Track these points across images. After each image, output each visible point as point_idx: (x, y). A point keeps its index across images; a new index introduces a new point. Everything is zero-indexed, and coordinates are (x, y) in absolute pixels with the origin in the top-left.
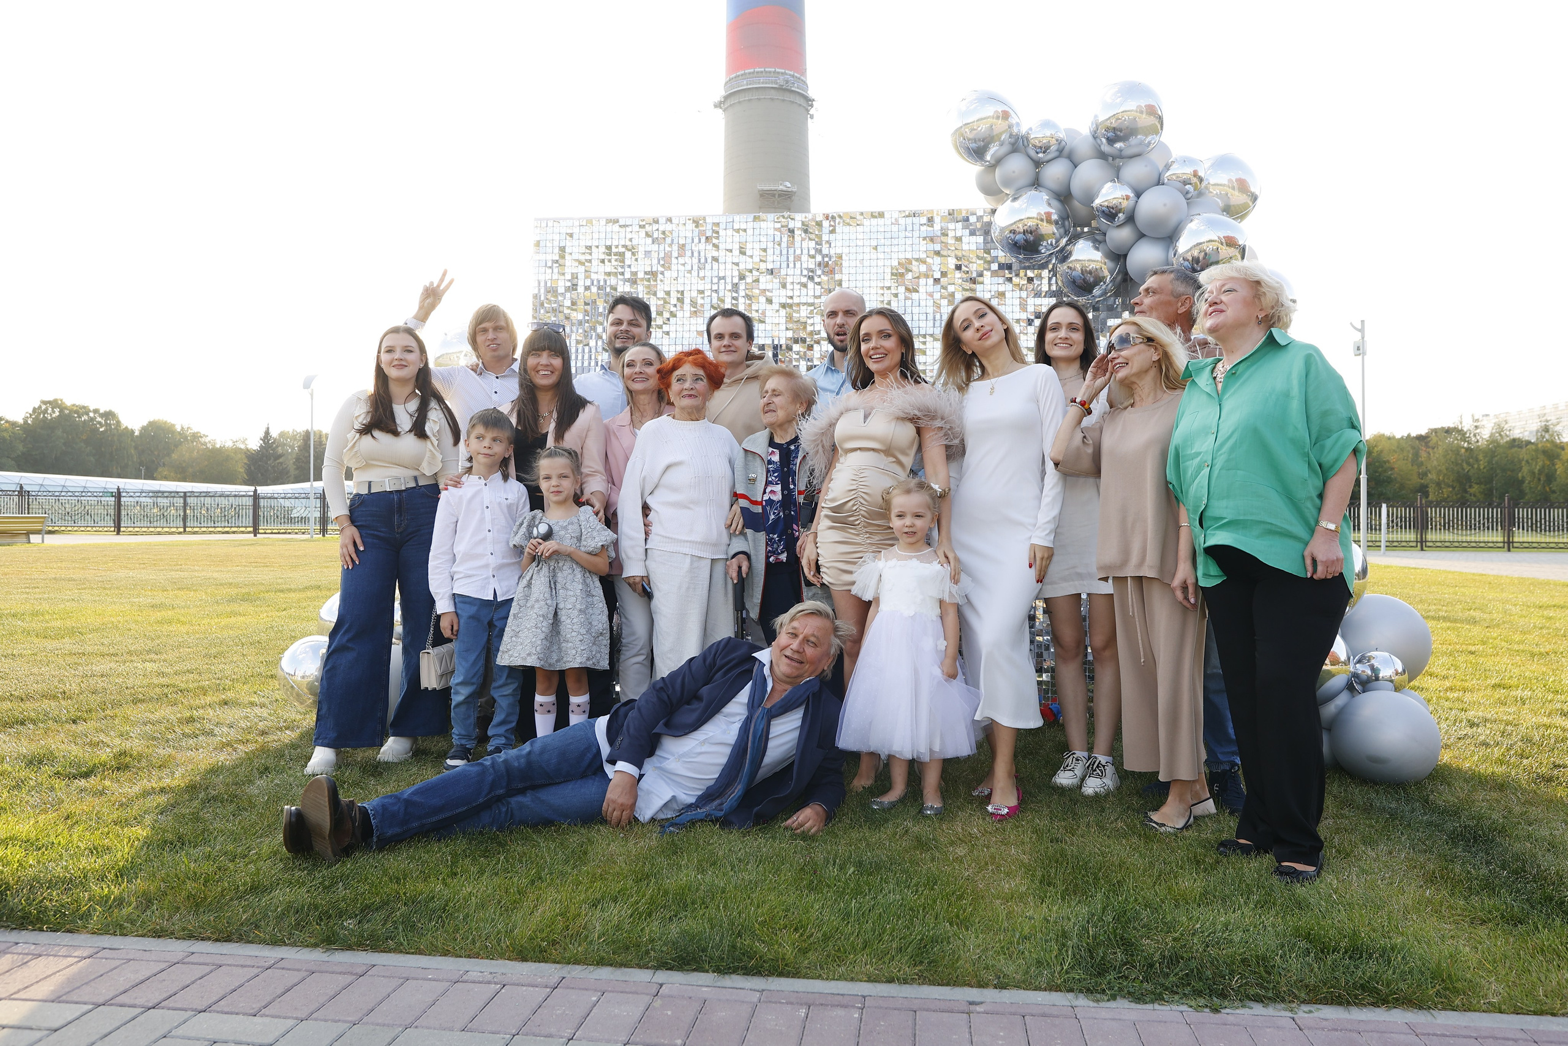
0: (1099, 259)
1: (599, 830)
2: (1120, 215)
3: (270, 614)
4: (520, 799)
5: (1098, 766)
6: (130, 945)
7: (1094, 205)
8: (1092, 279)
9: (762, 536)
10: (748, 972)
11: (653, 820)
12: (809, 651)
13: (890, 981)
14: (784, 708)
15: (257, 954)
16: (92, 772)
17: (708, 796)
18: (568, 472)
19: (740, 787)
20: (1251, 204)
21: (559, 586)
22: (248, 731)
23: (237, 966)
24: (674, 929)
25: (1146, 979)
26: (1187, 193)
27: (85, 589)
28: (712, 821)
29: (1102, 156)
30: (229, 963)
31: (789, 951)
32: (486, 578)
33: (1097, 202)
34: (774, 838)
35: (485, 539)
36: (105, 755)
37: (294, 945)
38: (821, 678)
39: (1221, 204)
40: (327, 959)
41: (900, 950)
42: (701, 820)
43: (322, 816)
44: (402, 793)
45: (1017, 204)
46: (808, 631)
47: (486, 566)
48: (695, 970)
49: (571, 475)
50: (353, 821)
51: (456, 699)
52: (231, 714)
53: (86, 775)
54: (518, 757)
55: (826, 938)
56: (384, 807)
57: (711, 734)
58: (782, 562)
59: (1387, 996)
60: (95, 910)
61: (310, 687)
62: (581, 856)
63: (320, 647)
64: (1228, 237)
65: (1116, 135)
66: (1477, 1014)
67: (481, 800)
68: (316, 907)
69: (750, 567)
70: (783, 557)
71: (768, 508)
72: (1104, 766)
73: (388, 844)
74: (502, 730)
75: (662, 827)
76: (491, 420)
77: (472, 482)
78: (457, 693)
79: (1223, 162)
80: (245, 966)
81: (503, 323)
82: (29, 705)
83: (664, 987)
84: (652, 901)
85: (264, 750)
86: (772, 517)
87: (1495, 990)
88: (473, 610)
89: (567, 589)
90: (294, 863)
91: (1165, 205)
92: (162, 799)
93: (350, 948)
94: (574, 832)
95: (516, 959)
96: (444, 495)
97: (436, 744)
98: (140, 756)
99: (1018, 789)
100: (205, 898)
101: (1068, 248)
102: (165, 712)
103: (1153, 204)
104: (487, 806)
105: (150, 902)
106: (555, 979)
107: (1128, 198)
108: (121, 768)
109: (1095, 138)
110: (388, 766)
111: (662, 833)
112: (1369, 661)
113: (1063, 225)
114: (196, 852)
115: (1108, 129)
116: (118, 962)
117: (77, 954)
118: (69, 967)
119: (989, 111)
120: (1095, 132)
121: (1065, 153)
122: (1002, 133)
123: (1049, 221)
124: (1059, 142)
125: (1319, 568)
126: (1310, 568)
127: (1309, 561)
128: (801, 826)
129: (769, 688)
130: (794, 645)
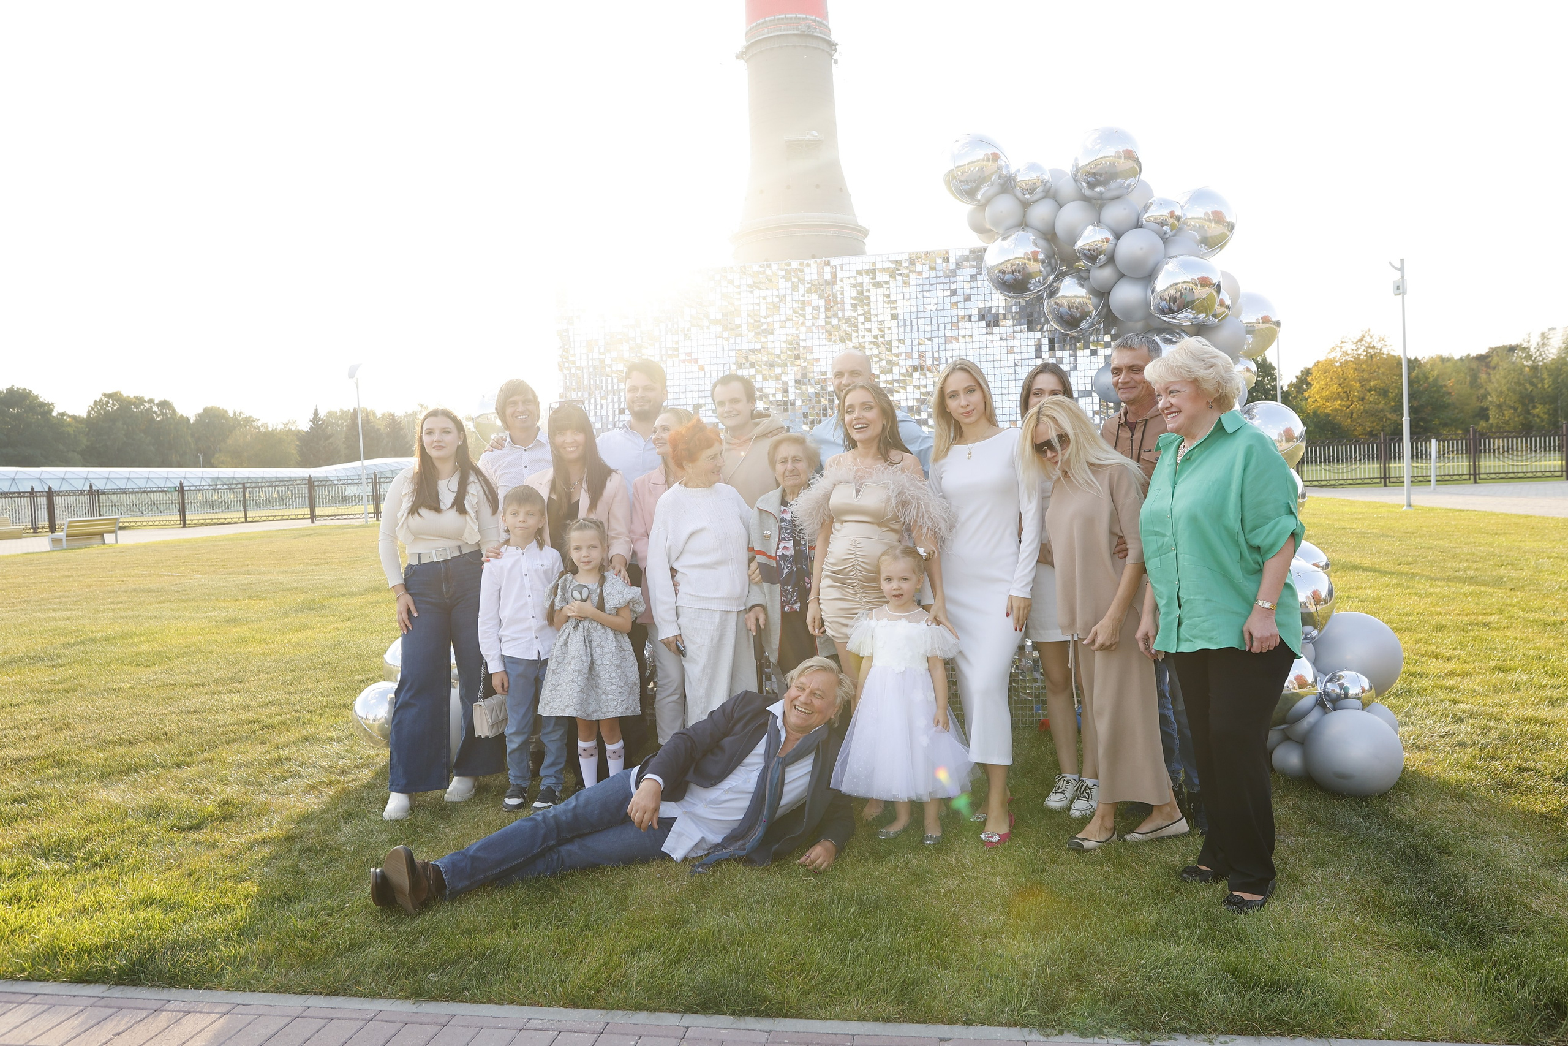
0: (1084, 295)
1: (638, 871)
2: (1101, 257)
3: (336, 625)
4: (569, 847)
5: (1085, 790)
6: (258, 1000)
7: (1076, 248)
8: (1078, 315)
9: (777, 588)
10: (759, 1014)
11: (685, 859)
12: (817, 702)
13: (876, 1020)
14: (796, 757)
15: (359, 1007)
16: (202, 823)
17: (732, 838)
18: (596, 542)
19: (760, 829)
20: (1228, 233)
21: (594, 645)
22: (330, 770)
23: (345, 1019)
24: (699, 975)
25: (1090, 1015)
26: (1165, 233)
27: (163, 602)
28: (735, 860)
29: (1085, 199)
30: (339, 1016)
31: (793, 995)
32: (530, 640)
33: (1080, 244)
34: (789, 875)
35: (526, 604)
36: (210, 805)
37: (388, 997)
39: (1198, 237)
40: (416, 1010)
41: (886, 991)
42: (727, 860)
43: (402, 878)
44: (468, 850)
45: (1006, 243)
46: (814, 685)
47: (529, 628)
48: (715, 1014)
49: (599, 545)
50: (428, 879)
51: (512, 745)
52: (314, 753)
53: (198, 827)
54: (565, 812)
55: (825, 981)
56: (454, 864)
57: (734, 784)
58: (796, 611)
59: (1294, 1026)
60: (226, 970)
61: (381, 728)
62: (620, 902)
64: (1202, 278)
65: (1097, 180)
66: (1369, 1041)
67: (535, 851)
68: (404, 964)
69: (767, 619)
70: (797, 607)
71: (782, 563)
72: (1091, 789)
74: (552, 771)
75: (693, 866)
76: (525, 496)
77: (511, 554)
78: (511, 741)
79: (1200, 196)
80: (352, 1019)
81: (530, 397)
82: (137, 750)
83: (689, 1031)
84: (681, 949)
85: (345, 792)
86: (786, 570)
87: (1389, 1016)
88: (521, 669)
89: (603, 647)
90: (382, 916)
91: (1141, 249)
92: (266, 851)
93: (434, 999)
94: (617, 873)
95: (569, 1007)
96: (486, 566)
98: (242, 805)
99: (1010, 816)
100: (314, 955)
101: (1055, 284)
102: (256, 752)
103: (1132, 246)
104: (541, 854)
105: (269, 960)
106: (601, 1026)
107: (1107, 240)
108: (227, 817)
109: (1076, 181)
110: (454, 806)
111: (693, 873)
112: (1339, 680)
113: (1050, 264)
114: (298, 906)
115: (1089, 174)
116: (251, 1018)
117: (217, 1010)
118: (213, 1023)
119: (980, 154)
120: (1076, 176)
121: (1050, 194)
122: (992, 174)
123: (1036, 260)
124: (1044, 183)
125: (1255, 644)
126: (1248, 642)
127: (1247, 636)
128: (813, 862)
129: (783, 740)
130: (803, 698)
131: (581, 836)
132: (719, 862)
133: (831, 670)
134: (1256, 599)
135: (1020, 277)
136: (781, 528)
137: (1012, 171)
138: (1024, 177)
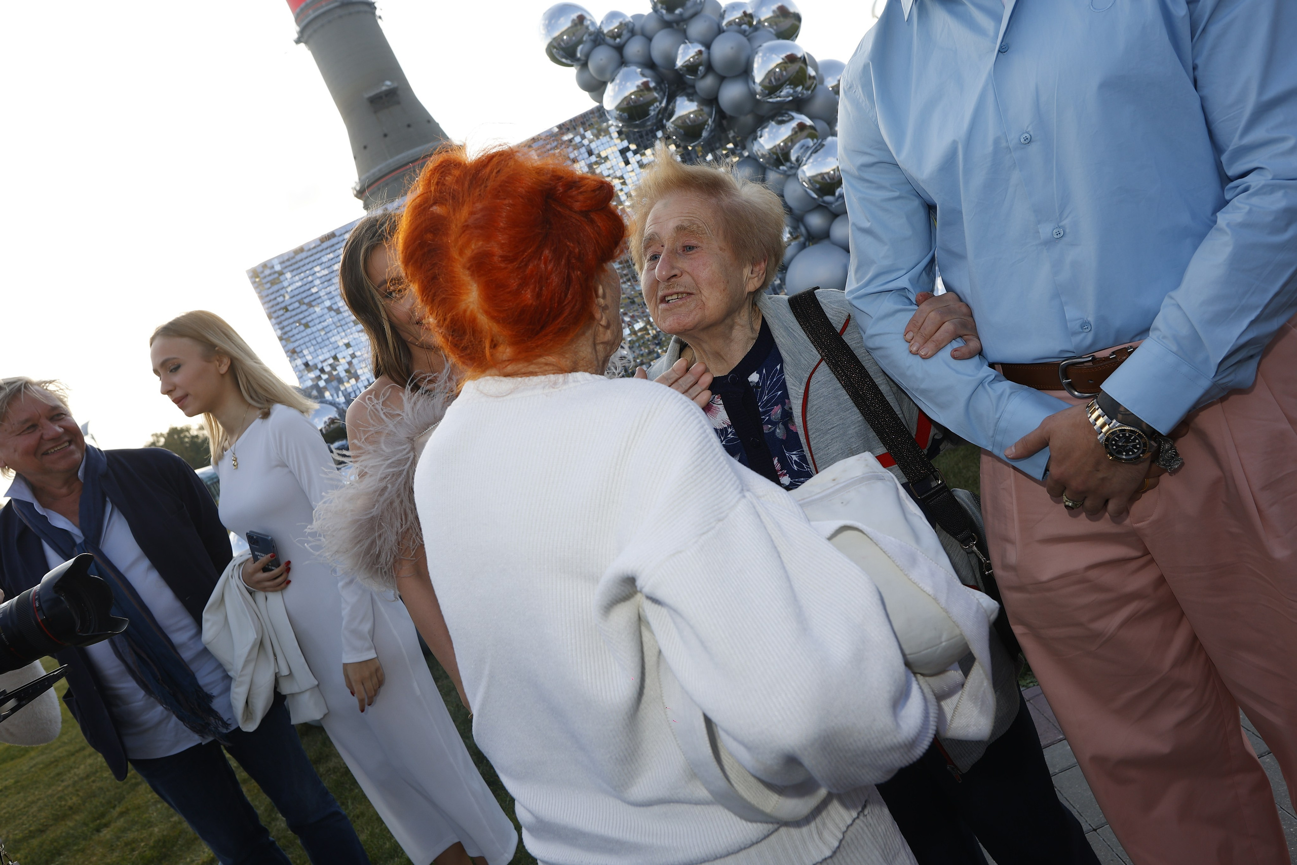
0: (697, 108)
2: (701, 68)
7: (677, 67)
8: (697, 126)
26: (745, 31)
29: (667, 25)
33: (679, 63)
39: (774, 31)
45: (617, 85)
64: (788, 57)
65: (672, 5)
91: (732, 48)
101: (670, 107)
103: (722, 49)
107: (700, 52)
113: (661, 89)
119: (567, 22)
121: (636, 32)
122: (583, 35)
123: (648, 89)
124: (627, 24)
135: (639, 109)
137: (598, 25)
138: (609, 27)
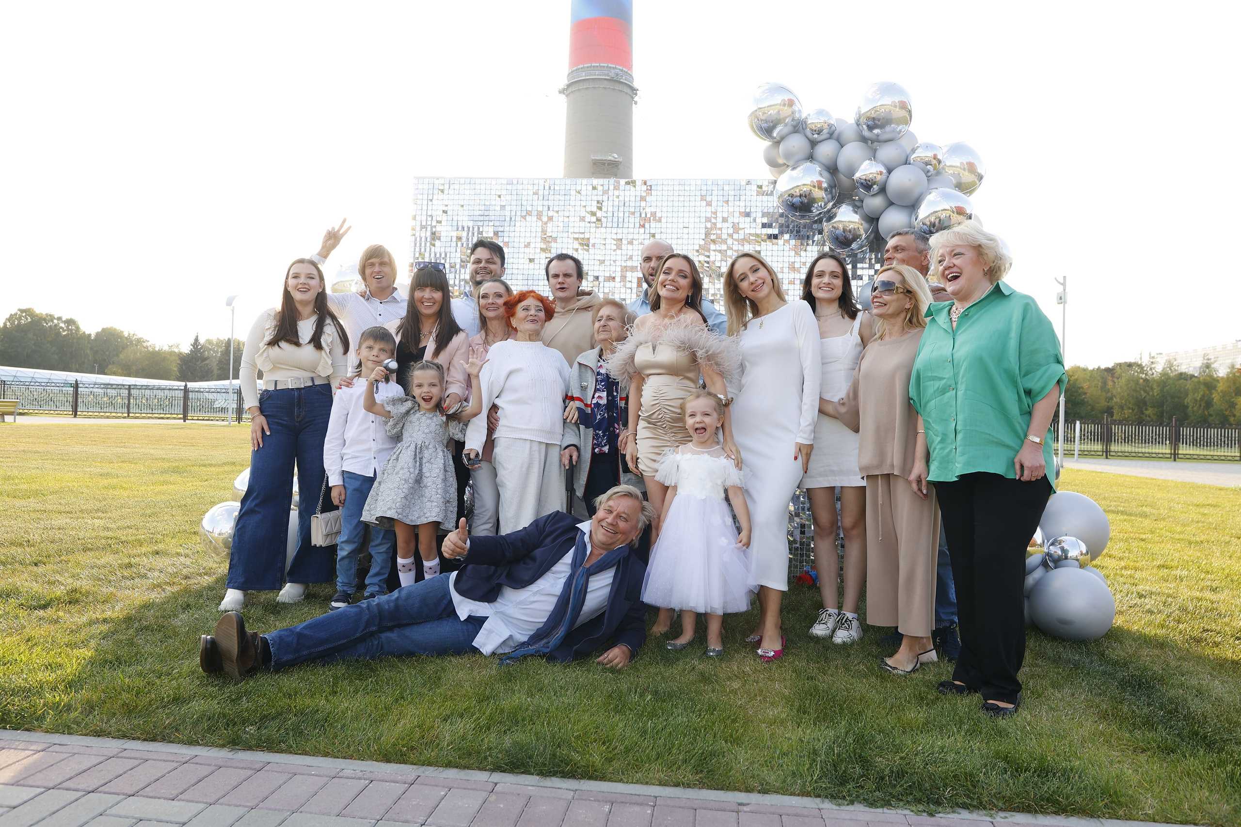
0: (857, 221)
2: (875, 186)
3: (195, 483)
4: (389, 634)
5: (846, 621)
6: (75, 741)
7: (854, 178)
8: (851, 237)
9: (590, 432)
10: (565, 775)
12: (622, 525)
13: (677, 785)
14: (600, 568)
15: (176, 751)
16: (49, 604)
17: (536, 637)
18: (436, 381)
19: (562, 629)
20: (977, 182)
21: (424, 461)
22: (175, 575)
23: (160, 760)
24: (507, 741)
25: (878, 789)
26: (928, 172)
27: (47, 459)
28: (540, 656)
29: (864, 140)
30: (154, 758)
31: (597, 760)
32: (368, 459)
33: (857, 175)
34: (589, 671)
35: (368, 428)
36: (59, 591)
37: (206, 745)
38: (630, 545)
39: (954, 181)
40: (232, 757)
41: (685, 761)
42: (532, 655)
43: (231, 644)
44: (295, 628)
45: (795, 173)
46: (620, 509)
47: (369, 450)
48: (523, 773)
49: (438, 383)
50: (256, 648)
51: (341, 553)
52: (161, 562)
53: (44, 607)
54: (388, 602)
55: (627, 750)
56: (281, 638)
57: (542, 587)
58: (605, 453)
59: (1066, 806)
60: (48, 714)
61: (225, 543)
62: (436, 681)
63: (234, 511)
64: (958, 207)
65: (875, 124)
66: (1136, 822)
67: (358, 635)
68: (224, 716)
69: (579, 456)
70: (606, 449)
71: (596, 410)
72: (850, 621)
73: (283, 667)
75: (501, 659)
76: (378, 335)
77: (361, 384)
78: (342, 549)
79: (957, 149)
80: (167, 761)
81: (386, 259)
83: (498, 786)
84: (490, 718)
85: (186, 591)
86: (599, 417)
87: (1150, 804)
88: (357, 484)
89: (432, 463)
90: (208, 680)
91: (910, 180)
92: (105, 628)
93: (250, 748)
95: (381, 761)
96: (337, 393)
97: (324, 590)
98: (88, 593)
99: (782, 638)
100: (137, 707)
101: (834, 209)
102: (108, 559)
103: (900, 179)
104: (362, 639)
105: (92, 708)
106: (412, 778)
107: (881, 173)
108: (73, 602)
109: (858, 125)
110: (285, 606)
111: (501, 664)
112: (1060, 544)
113: (831, 192)
114: (130, 670)
115: (868, 119)
116: (65, 756)
117: (32, 748)
118: (25, 758)
119: (778, 99)
120: (858, 121)
121: (834, 135)
122: (786, 118)
123: (820, 188)
124: (830, 126)
125: (1026, 472)
126: (1018, 472)
127: (1018, 467)
128: (611, 661)
129: (588, 553)
130: (610, 519)
131: (401, 626)
132: (525, 657)
133: (637, 497)
134: (1026, 435)
135: (806, 201)
136: (597, 381)
137: (804, 116)
138: (814, 121)
